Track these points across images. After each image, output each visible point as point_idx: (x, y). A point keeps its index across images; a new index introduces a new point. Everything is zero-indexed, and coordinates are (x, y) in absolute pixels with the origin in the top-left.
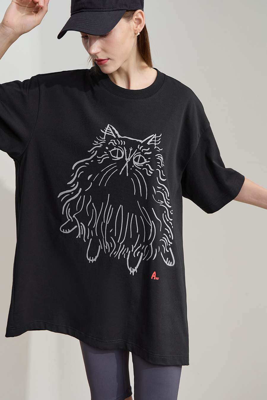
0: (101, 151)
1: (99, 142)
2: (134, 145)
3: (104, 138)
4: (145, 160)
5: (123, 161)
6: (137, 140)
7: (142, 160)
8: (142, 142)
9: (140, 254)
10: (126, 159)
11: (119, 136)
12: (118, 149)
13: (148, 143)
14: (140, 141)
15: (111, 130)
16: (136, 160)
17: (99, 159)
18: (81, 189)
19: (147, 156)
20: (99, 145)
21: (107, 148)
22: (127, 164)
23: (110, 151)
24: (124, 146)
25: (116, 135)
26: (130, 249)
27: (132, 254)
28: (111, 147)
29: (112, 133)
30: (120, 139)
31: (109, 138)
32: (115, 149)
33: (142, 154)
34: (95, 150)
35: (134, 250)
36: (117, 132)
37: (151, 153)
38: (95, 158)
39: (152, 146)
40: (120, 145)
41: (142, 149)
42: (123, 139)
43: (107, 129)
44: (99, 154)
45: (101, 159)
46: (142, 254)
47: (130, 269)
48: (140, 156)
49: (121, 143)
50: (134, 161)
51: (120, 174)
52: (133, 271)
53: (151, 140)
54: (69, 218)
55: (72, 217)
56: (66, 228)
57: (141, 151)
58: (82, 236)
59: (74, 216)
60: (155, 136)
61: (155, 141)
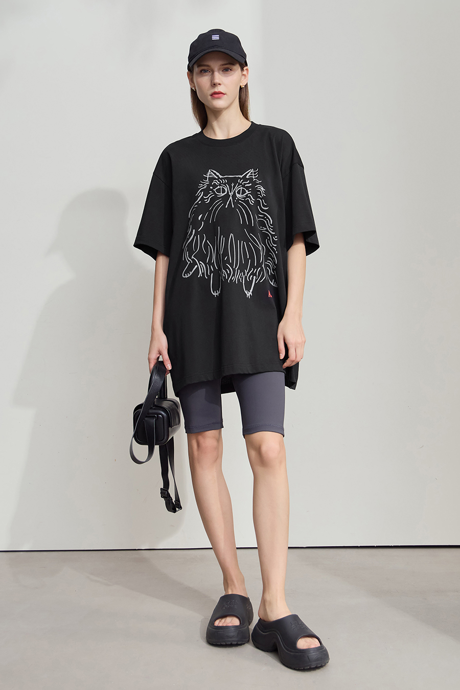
0: (206, 192)
1: (203, 184)
2: (235, 181)
3: (208, 180)
4: (247, 191)
5: (228, 196)
6: (237, 176)
7: (244, 192)
8: (241, 176)
9: (253, 278)
10: (230, 194)
11: (221, 177)
12: (221, 187)
13: (247, 177)
14: (240, 176)
15: (212, 173)
16: (239, 193)
17: (206, 199)
18: (194, 230)
19: (247, 188)
20: (204, 187)
21: (211, 188)
22: (231, 198)
23: (215, 190)
24: (226, 183)
25: (217, 176)
26: (244, 274)
27: (246, 277)
28: (215, 186)
29: (214, 175)
30: (221, 179)
31: (211, 179)
32: (219, 187)
33: (243, 186)
34: (201, 192)
35: (247, 275)
36: (218, 174)
37: (251, 184)
38: (202, 199)
39: (251, 179)
40: (223, 183)
41: (242, 182)
42: (224, 179)
43: (209, 173)
44: (205, 195)
45: (208, 198)
46: (255, 277)
47: (246, 293)
48: (242, 188)
49: (223, 181)
50: (237, 194)
51: (226, 207)
52: (249, 294)
53: (249, 174)
54: (189, 261)
55: (191, 258)
56: (187, 272)
57: (241, 184)
58: (203, 274)
59: (193, 257)
60: (252, 171)
61: (253, 174)
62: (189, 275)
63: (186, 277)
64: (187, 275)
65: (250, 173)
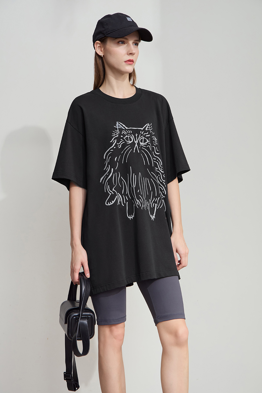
0: (118, 139)
1: (116, 133)
2: (138, 132)
3: (118, 130)
4: (147, 140)
5: (133, 143)
6: (139, 129)
7: (145, 141)
8: (142, 129)
9: (155, 205)
10: (135, 142)
11: (127, 128)
12: (128, 136)
13: (146, 129)
14: (141, 129)
15: (120, 125)
16: (141, 141)
17: (118, 145)
18: (112, 169)
19: (148, 138)
20: (116, 136)
21: (122, 136)
22: (136, 145)
23: (124, 138)
24: (132, 133)
25: (124, 127)
26: (149, 203)
27: (150, 205)
28: (124, 135)
29: (121, 126)
30: (128, 130)
31: (121, 130)
32: (127, 136)
33: (145, 136)
34: (115, 139)
35: (151, 203)
36: (124, 126)
37: (149, 135)
38: (116, 145)
39: (149, 131)
40: (129, 134)
41: (143, 133)
42: (130, 130)
43: (117, 125)
44: (118, 142)
45: (120, 145)
46: (156, 204)
47: (151, 216)
48: (143, 138)
49: (129, 132)
51: (134, 152)
52: (153, 217)
53: (147, 128)
54: (110, 192)
55: (112, 191)
56: (110, 201)
57: (143, 135)
58: (120, 202)
59: (113, 190)
60: (148, 125)
61: (149, 128)
62: (111, 204)
63: (109, 205)
64: (110, 203)
65: (147, 126)
